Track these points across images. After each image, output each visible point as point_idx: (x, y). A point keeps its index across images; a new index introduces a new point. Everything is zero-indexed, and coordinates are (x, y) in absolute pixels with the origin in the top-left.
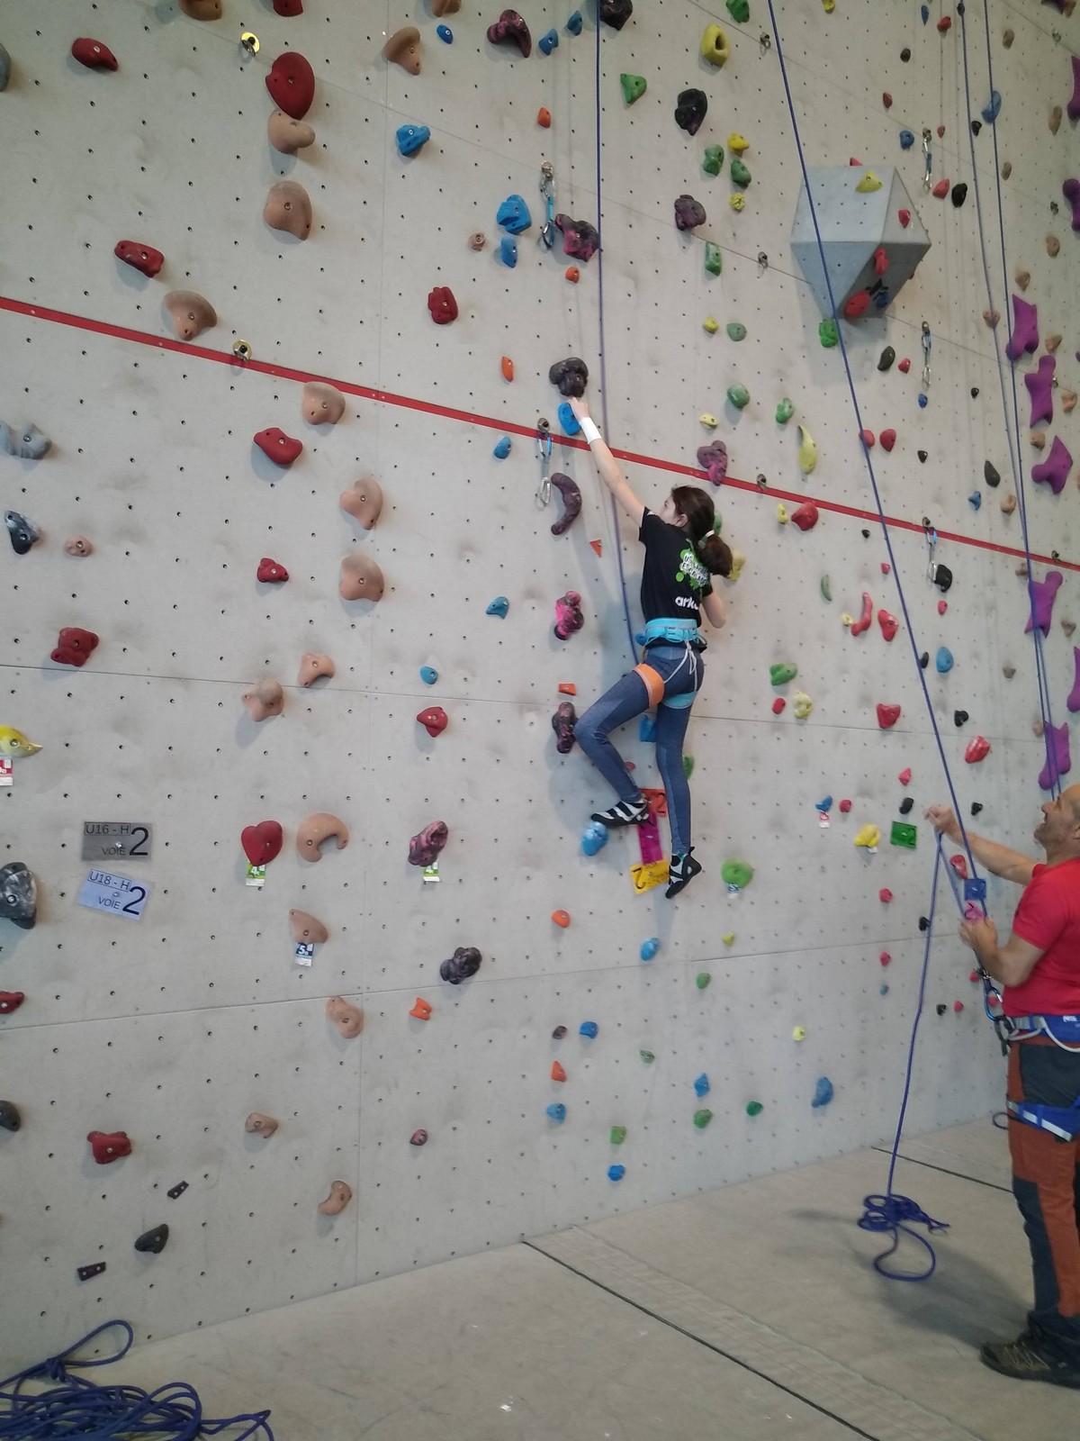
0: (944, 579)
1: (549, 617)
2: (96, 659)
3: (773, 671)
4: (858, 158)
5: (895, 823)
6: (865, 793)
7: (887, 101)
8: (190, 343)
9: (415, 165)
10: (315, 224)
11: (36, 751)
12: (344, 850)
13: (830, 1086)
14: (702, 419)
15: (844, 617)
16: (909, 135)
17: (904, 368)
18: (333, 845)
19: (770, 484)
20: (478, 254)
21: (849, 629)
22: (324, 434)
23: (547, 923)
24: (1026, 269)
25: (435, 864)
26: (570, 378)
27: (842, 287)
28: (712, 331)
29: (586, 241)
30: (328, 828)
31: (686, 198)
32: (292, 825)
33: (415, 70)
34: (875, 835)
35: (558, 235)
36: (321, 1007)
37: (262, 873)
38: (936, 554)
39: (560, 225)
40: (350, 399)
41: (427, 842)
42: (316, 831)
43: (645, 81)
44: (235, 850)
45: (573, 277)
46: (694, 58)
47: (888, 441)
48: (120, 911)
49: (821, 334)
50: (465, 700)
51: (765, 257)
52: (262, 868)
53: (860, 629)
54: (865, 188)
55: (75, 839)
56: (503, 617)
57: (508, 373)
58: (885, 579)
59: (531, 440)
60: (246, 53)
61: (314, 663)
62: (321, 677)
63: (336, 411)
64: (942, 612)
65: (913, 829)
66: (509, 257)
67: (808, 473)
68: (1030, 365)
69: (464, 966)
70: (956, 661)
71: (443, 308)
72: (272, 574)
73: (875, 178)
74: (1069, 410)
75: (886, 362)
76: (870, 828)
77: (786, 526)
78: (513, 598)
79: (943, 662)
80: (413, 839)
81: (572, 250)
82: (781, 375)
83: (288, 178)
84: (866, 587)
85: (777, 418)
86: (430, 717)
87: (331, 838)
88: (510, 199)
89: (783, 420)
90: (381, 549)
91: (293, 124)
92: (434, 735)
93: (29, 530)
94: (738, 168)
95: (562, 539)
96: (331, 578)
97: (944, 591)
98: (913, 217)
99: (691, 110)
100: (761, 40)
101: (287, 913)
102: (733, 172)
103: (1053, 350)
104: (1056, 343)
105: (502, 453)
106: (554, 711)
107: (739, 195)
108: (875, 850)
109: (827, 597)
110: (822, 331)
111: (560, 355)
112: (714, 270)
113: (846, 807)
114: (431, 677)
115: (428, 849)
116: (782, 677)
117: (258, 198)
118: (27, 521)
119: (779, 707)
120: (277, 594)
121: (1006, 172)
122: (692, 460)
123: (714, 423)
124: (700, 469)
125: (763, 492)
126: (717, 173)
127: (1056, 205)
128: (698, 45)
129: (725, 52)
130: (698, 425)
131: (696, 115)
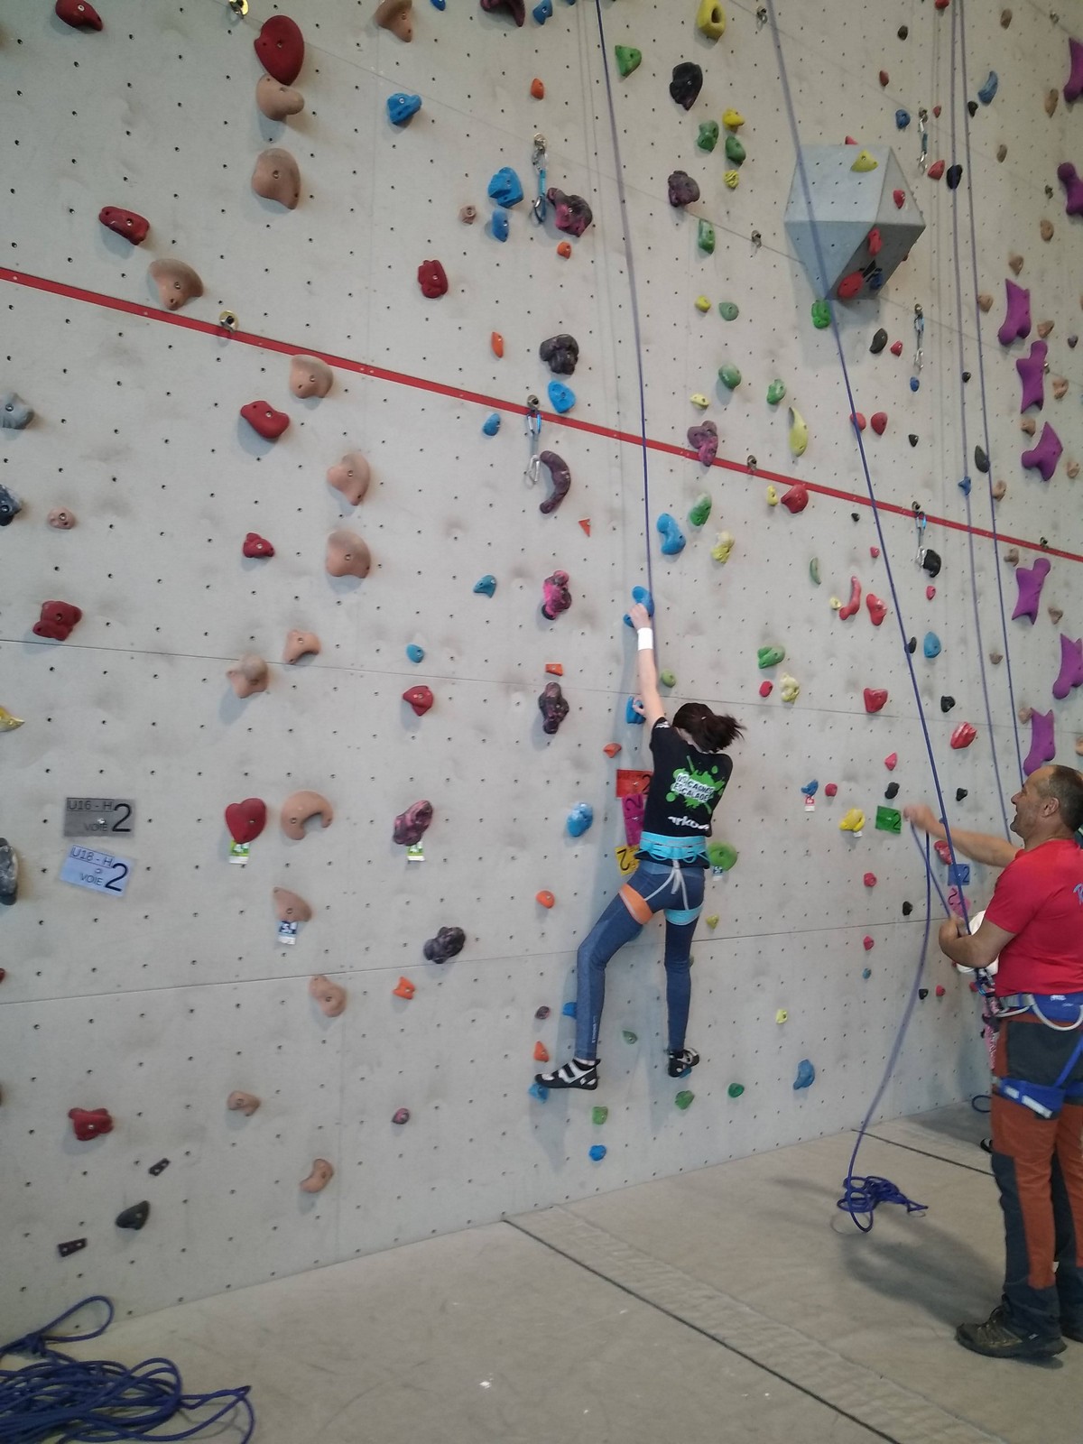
0: (932, 564)
1: (537, 596)
2: (79, 634)
3: (761, 655)
4: (854, 137)
5: (880, 808)
6: (850, 777)
7: (884, 80)
8: (175, 312)
9: (406, 135)
10: (304, 193)
11: (18, 725)
12: (328, 829)
13: (812, 1068)
14: (692, 399)
15: (833, 600)
16: (905, 115)
17: (897, 351)
18: (317, 823)
19: (760, 466)
20: (470, 227)
21: (838, 613)
22: (312, 408)
23: (530, 904)
24: (1019, 253)
25: (420, 843)
26: (561, 355)
27: (836, 268)
28: (704, 310)
29: (578, 217)
30: (312, 806)
31: (679, 174)
32: (276, 803)
33: (406, 37)
34: (860, 820)
35: (550, 210)
36: (304, 985)
37: (246, 851)
38: (925, 538)
39: (552, 199)
40: (337, 371)
41: (412, 820)
42: (300, 809)
43: (639, 53)
44: (219, 826)
45: (565, 253)
46: (689, 31)
47: (879, 425)
48: (102, 888)
49: (813, 315)
50: (451, 679)
51: (759, 236)
52: (246, 846)
53: (848, 613)
54: (860, 168)
55: (57, 814)
56: (491, 596)
57: (498, 348)
58: (874, 563)
59: (520, 418)
60: (234, 16)
61: (300, 639)
62: (306, 654)
63: (323, 385)
64: (930, 598)
66: (500, 231)
67: (798, 455)
68: (1023, 351)
69: (448, 946)
70: (943, 648)
71: (433, 282)
72: (258, 550)
73: (870, 157)
74: (1059, 397)
75: (878, 345)
76: (856, 812)
77: (776, 509)
78: (501, 577)
79: (931, 647)
80: (398, 818)
81: (566, 224)
82: (773, 356)
83: (275, 145)
84: (854, 571)
85: (768, 400)
86: (415, 696)
87: (315, 816)
88: (502, 171)
89: (774, 402)
90: (367, 525)
91: (282, 89)
92: (420, 714)
93: (12, 501)
94: (733, 144)
95: (551, 518)
96: (317, 554)
97: (933, 576)
98: (907, 198)
99: (686, 85)
100: (758, 13)
101: (270, 890)
102: (728, 149)
103: (1045, 336)
104: (1048, 328)
105: (492, 429)
106: (541, 691)
107: (733, 172)
108: (860, 834)
109: (816, 581)
110: (815, 312)
111: (552, 332)
112: (708, 248)
113: (831, 791)
114: (417, 656)
115: (413, 828)
116: (771, 661)
117: (246, 166)
118: (10, 493)
119: (766, 690)
120: (263, 569)
121: (1001, 154)
122: (683, 441)
123: (705, 403)
124: (690, 449)
125: (753, 473)
126: (712, 149)
127: (1051, 189)
128: (693, 18)
129: (721, 26)
130: (690, 408)
131: (691, 90)
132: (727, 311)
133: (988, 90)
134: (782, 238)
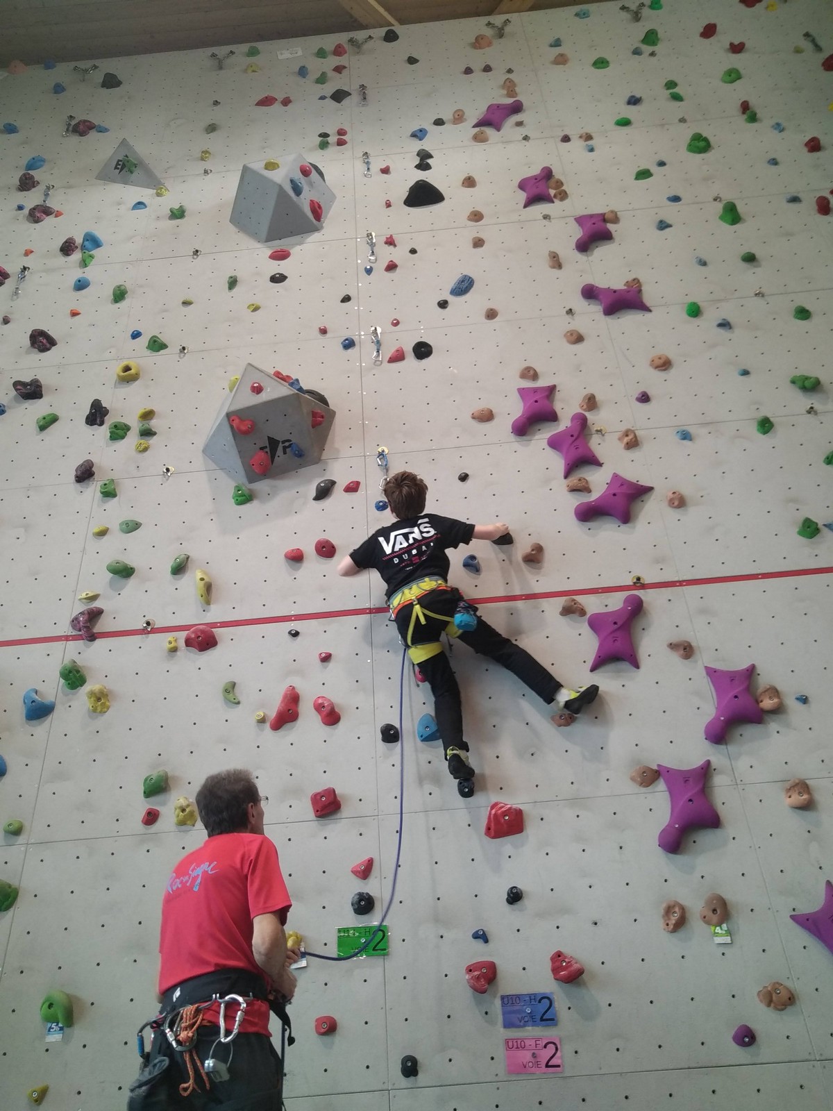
3: (145, 784)
7: (324, 331)
14: (80, 597)
15: (257, 715)
16: (350, 340)
17: (351, 489)
19: (159, 624)
21: (268, 725)
24: (531, 365)
28: (102, 533)
31: (83, 462)
43: (58, 414)
46: (110, 386)
47: (323, 550)
49: (235, 499)
51: (168, 470)
53: (282, 721)
58: (325, 667)
65: (382, 931)
67: (209, 603)
68: (555, 429)
74: (631, 446)
75: (324, 492)
82: (181, 540)
84: (292, 680)
85: (171, 572)
89: (177, 572)
94: (142, 427)
99: (93, 413)
100: (180, 351)
102: (141, 432)
103: (589, 408)
104: (587, 402)
107: (146, 442)
109: (234, 702)
112: (109, 495)
116: (154, 788)
119: (151, 818)
121: (491, 314)
122: (65, 628)
123: (88, 596)
124: (73, 634)
125: (149, 633)
126: (123, 438)
127: (571, 310)
128: (115, 377)
129: (133, 371)
130: (77, 602)
131: (97, 415)
132: (124, 526)
133: (464, 286)
134: (199, 461)
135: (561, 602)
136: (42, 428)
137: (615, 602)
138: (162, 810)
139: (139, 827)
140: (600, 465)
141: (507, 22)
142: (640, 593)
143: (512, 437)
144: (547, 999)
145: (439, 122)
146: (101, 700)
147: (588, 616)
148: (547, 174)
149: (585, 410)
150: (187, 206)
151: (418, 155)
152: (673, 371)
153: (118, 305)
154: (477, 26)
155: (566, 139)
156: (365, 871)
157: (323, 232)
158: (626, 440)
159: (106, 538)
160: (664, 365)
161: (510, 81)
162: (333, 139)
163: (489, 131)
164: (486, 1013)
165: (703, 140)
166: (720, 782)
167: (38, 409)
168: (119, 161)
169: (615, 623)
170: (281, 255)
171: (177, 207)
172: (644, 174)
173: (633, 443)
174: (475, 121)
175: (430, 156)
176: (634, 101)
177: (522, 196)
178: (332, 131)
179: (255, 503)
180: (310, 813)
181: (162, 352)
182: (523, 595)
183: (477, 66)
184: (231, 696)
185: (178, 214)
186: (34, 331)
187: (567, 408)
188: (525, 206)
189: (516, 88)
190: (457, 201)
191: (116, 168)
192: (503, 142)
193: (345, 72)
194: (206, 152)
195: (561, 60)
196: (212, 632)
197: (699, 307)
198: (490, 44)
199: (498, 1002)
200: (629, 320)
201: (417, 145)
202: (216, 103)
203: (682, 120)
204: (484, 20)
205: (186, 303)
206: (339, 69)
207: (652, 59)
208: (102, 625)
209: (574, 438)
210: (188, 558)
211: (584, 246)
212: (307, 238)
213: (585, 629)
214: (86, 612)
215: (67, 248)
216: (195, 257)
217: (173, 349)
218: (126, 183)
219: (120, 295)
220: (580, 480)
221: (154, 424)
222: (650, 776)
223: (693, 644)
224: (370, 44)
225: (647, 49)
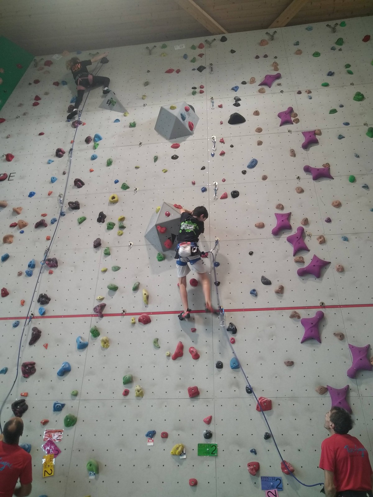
0: (231, 328)
3: (123, 379)
5: (200, 446)
6: (178, 429)
7: (194, 183)
14: (97, 298)
15: (167, 353)
17: (205, 256)
19: (128, 311)
20: (20, 277)
21: (171, 358)
24: (280, 203)
26: (41, 300)
27: (159, 242)
28: (105, 271)
33: (10, 243)
43: (85, 217)
45: (51, 273)
47: (193, 283)
49: (158, 258)
51: (131, 244)
53: (177, 356)
57: (22, 304)
58: (193, 334)
64: (233, 343)
65: (215, 446)
66: (30, 274)
67: (147, 304)
68: (291, 234)
70: (243, 364)
77: (136, 325)
79: (234, 365)
81: (50, 266)
84: (181, 340)
85: (132, 289)
89: (135, 289)
95: (33, 347)
97: (234, 334)
98: (172, 212)
100: (135, 190)
102: (119, 226)
103: (305, 224)
104: (304, 221)
105: (16, 325)
107: (121, 231)
109: (157, 347)
112: (108, 254)
116: (128, 381)
119: (126, 393)
121: (265, 178)
122: (91, 312)
123: (100, 298)
124: (95, 314)
125: (124, 315)
126: (112, 229)
127: (299, 177)
128: (108, 201)
129: (115, 199)
130: (96, 301)
131: (102, 218)
132: (114, 269)
133: (253, 164)
134: (143, 241)
135: (290, 312)
136: (80, 223)
137: (312, 314)
138: (130, 390)
139: (122, 396)
140: (309, 251)
141: (275, 32)
142: (322, 310)
143: (272, 236)
144: (280, 480)
145: (244, 83)
146: (106, 343)
147: (301, 319)
148: (291, 110)
149: (303, 225)
150: (137, 122)
151: (235, 99)
152: (342, 208)
153: (109, 167)
154: (261, 34)
155: (299, 93)
156: (209, 421)
157: (194, 135)
158: (320, 240)
159: (106, 273)
160: (338, 205)
161: (275, 63)
162: (198, 90)
163: (266, 88)
164: (255, 483)
165: (360, 95)
166: (352, 394)
167: (77, 214)
168: (109, 100)
169: (312, 324)
170: (176, 146)
171: (133, 122)
172: (333, 111)
173: (323, 241)
174: (259, 83)
175: (240, 100)
176: (331, 74)
177: (279, 120)
178: (197, 86)
179: (166, 260)
180: (187, 395)
181: (127, 190)
182: (275, 308)
183: (261, 55)
184: (156, 345)
185: (133, 125)
186: (76, 179)
187: (296, 223)
188: (280, 126)
189: (278, 66)
190: (251, 122)
191: (107, 103)
192: (272, 93)
193: (204, 56)
194: (144, 96)
195: (299, 52)
196: (149, 316)
197: (355, 178)
198: (267, 43)
199: (260, 479)
200: (324, 183)
201: (234, 94)
202: (148, 71)
203: (352, 84)
204: (264, 31)
205: (137, 168)
206: (201, 55)
207: (340, 52)
208: (106, 311)
209: (298, 239)
210: (139, 284)
211: (306, 146)
212: (188, 137)
213: (300, 324)
214: (100, 306)
215: (88, 140)
216: (140, 145)
217: (132, 189)
218: (111, 109)
219: (109, 163)
220: (300, 258)
221: (125, 223)
222: (323, 390)
223: (344, 334)
224: (215, 42)
225: (338, 47)
